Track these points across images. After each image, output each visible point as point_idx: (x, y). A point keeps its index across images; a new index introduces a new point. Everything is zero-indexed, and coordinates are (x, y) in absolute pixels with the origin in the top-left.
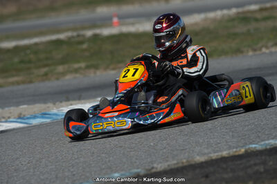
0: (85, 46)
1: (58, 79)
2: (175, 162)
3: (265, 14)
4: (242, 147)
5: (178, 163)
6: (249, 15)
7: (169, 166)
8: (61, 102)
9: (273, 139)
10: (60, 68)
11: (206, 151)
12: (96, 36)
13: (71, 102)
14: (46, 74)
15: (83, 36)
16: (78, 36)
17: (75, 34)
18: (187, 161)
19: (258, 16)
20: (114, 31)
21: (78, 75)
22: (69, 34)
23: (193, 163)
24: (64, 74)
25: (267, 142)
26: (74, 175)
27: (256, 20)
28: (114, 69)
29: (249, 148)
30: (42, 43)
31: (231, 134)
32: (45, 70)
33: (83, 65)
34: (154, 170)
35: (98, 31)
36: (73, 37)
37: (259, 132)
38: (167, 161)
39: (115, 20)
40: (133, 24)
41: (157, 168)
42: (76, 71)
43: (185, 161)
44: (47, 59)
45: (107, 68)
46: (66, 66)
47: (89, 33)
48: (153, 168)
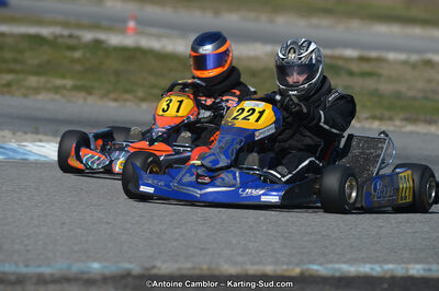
0: (77, 54)
1: (25, 96)
2: (189, 265)
3: (366, 67)
4: (297, 265)
5: (194, 268)
6: (340, 63)
7: (179, 269)
8: (26, 133)
9: (345, 263)
10: (33, 81)
11: (239, 259)
12: (97, 43)
13: (40, 137)
14: (9, 85)
15: (78, 38)
16: (70, 36)
17: (66, 32)
18: (209, 269)
19: (355, 67)
20: (128, 40)
21: (57, 97)
22: (57, 30)
23: (217, 273)
24: (37, 90)
25: (337, 266)
26: (28, 251)
27: (351, 73)
28: (116, 100)
29: (307, 270)
30: (12, 35)
31: (282, 240)
32: (9, 77)
33: (69, 83)
34: (155, 271)
35: (102, 36)
36: (62, 36)
37: (326, 247)
38: (177, 261)
39: (132, 24)
40: (158, 37)
41: (159, 269)
42: (56, 90)
43: (205, 267)
44: (15, 61)
45: (105, 96)
46: (43, 79)
47: (88, 36)
48: (154, 267)
